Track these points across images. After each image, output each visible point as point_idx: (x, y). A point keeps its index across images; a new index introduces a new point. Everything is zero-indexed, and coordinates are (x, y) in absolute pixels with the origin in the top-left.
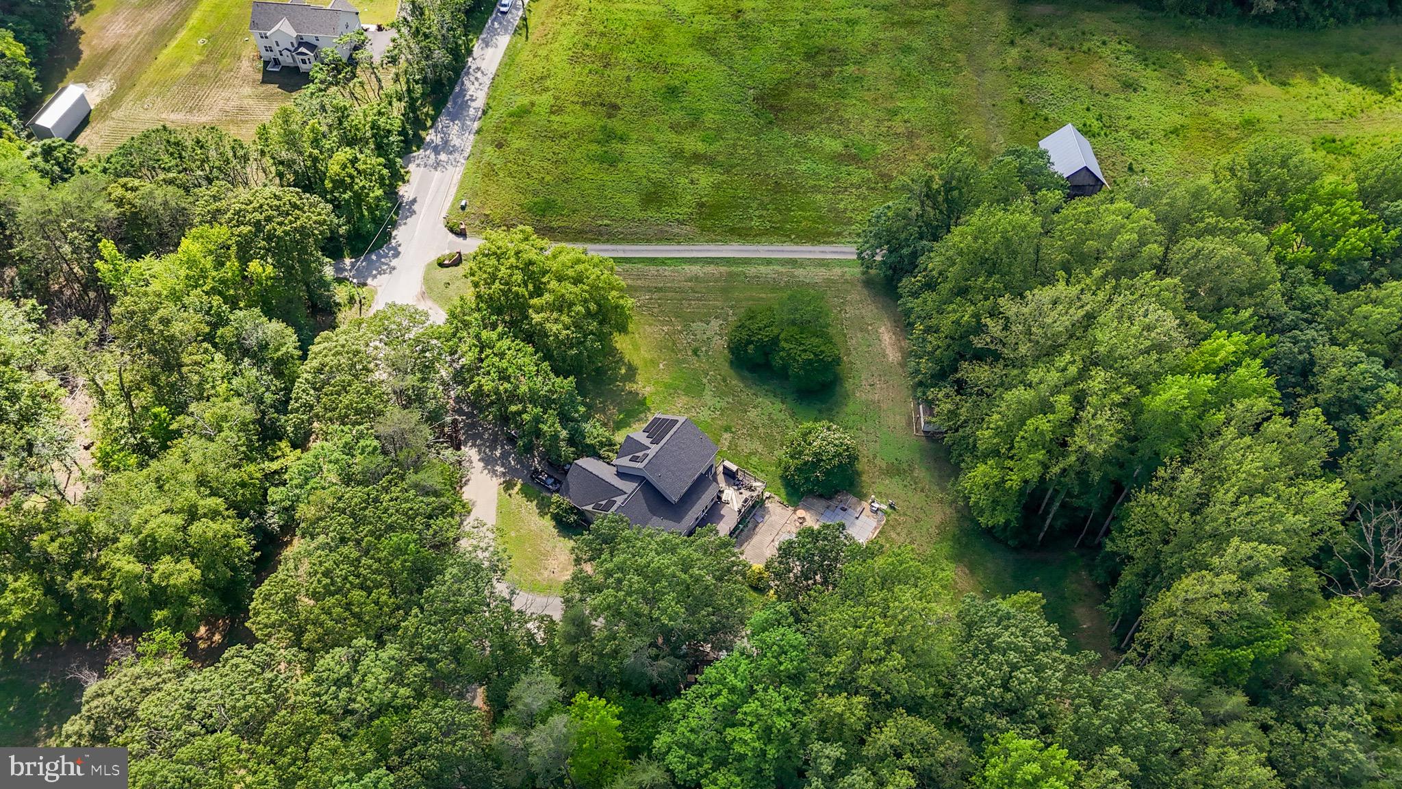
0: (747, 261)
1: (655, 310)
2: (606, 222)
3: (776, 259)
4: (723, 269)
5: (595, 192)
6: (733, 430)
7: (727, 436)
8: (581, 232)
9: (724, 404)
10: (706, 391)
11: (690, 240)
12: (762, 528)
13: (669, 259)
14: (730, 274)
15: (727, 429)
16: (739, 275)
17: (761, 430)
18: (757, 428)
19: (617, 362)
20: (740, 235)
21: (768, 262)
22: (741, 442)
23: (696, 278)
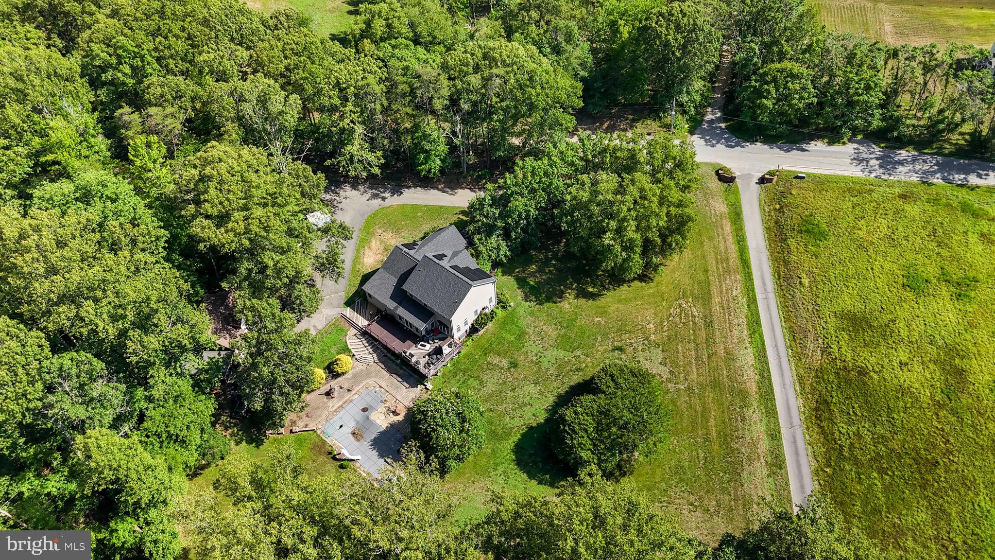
0: (771, 412)
1: (677, 320)
2: (806, 281)
3: (780, 446)
4: (752, 387)
5: (851, 272)
6: (512, 370)
7: (505, 363)
8: (786, 263)
9: (545, 365)
10: (563, 352)
11: (798, 357)
12: (395, 380)
13: (761, 336)
14: (743, 395)
15: (514, 365)
16: (743, 399)
17: (510, 394)
18: (513, 390)
19: (602, 285)
20: (816, 409)
21: (774, 436)
22: (496, 374)
23: (730, 358)
